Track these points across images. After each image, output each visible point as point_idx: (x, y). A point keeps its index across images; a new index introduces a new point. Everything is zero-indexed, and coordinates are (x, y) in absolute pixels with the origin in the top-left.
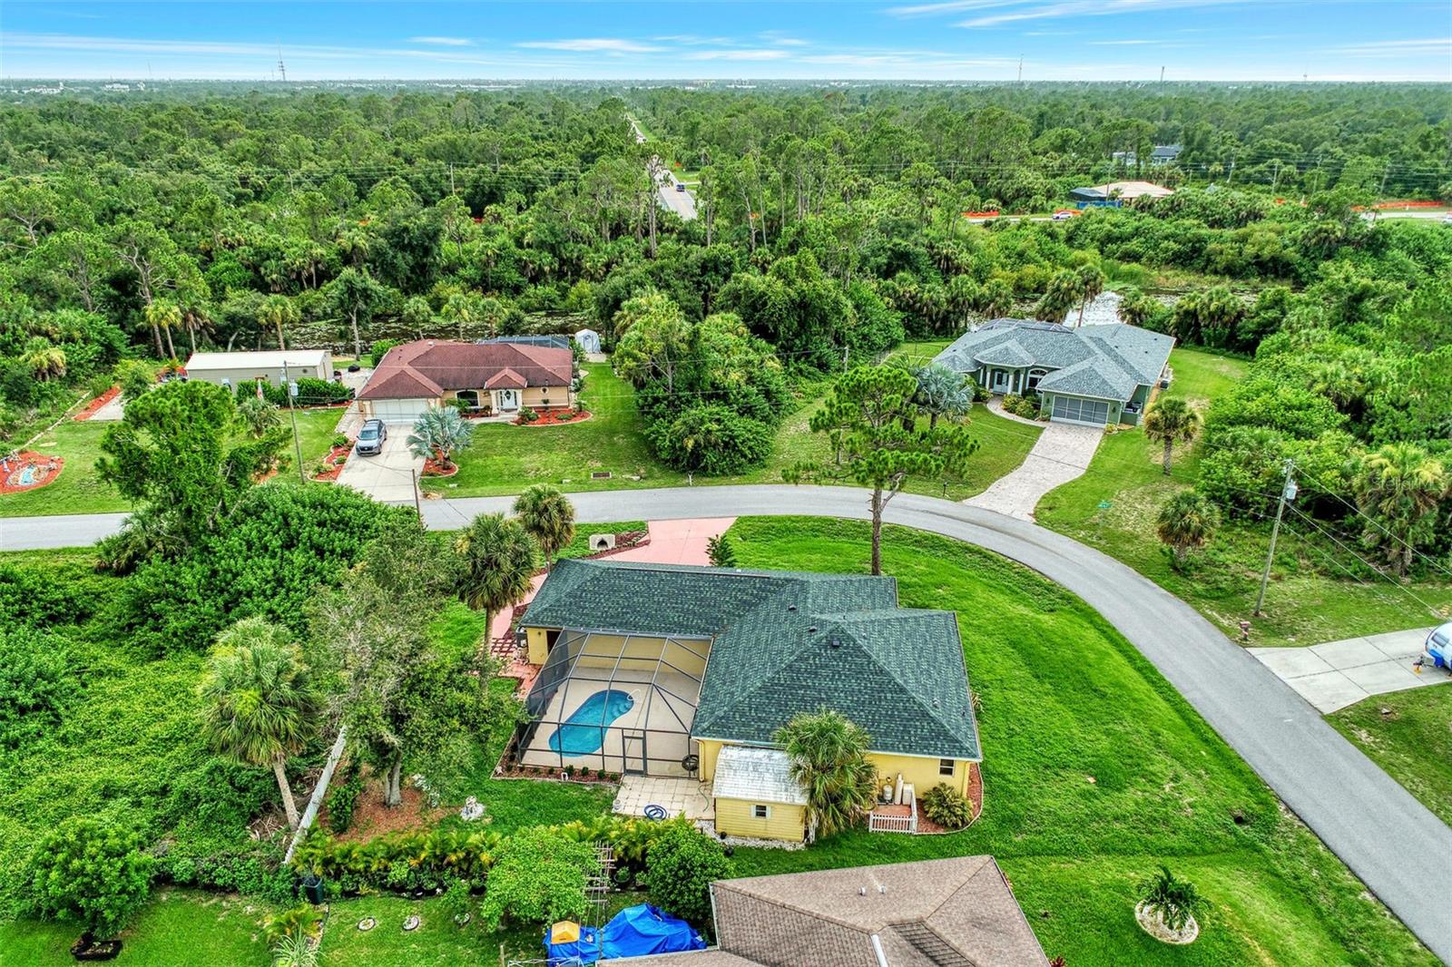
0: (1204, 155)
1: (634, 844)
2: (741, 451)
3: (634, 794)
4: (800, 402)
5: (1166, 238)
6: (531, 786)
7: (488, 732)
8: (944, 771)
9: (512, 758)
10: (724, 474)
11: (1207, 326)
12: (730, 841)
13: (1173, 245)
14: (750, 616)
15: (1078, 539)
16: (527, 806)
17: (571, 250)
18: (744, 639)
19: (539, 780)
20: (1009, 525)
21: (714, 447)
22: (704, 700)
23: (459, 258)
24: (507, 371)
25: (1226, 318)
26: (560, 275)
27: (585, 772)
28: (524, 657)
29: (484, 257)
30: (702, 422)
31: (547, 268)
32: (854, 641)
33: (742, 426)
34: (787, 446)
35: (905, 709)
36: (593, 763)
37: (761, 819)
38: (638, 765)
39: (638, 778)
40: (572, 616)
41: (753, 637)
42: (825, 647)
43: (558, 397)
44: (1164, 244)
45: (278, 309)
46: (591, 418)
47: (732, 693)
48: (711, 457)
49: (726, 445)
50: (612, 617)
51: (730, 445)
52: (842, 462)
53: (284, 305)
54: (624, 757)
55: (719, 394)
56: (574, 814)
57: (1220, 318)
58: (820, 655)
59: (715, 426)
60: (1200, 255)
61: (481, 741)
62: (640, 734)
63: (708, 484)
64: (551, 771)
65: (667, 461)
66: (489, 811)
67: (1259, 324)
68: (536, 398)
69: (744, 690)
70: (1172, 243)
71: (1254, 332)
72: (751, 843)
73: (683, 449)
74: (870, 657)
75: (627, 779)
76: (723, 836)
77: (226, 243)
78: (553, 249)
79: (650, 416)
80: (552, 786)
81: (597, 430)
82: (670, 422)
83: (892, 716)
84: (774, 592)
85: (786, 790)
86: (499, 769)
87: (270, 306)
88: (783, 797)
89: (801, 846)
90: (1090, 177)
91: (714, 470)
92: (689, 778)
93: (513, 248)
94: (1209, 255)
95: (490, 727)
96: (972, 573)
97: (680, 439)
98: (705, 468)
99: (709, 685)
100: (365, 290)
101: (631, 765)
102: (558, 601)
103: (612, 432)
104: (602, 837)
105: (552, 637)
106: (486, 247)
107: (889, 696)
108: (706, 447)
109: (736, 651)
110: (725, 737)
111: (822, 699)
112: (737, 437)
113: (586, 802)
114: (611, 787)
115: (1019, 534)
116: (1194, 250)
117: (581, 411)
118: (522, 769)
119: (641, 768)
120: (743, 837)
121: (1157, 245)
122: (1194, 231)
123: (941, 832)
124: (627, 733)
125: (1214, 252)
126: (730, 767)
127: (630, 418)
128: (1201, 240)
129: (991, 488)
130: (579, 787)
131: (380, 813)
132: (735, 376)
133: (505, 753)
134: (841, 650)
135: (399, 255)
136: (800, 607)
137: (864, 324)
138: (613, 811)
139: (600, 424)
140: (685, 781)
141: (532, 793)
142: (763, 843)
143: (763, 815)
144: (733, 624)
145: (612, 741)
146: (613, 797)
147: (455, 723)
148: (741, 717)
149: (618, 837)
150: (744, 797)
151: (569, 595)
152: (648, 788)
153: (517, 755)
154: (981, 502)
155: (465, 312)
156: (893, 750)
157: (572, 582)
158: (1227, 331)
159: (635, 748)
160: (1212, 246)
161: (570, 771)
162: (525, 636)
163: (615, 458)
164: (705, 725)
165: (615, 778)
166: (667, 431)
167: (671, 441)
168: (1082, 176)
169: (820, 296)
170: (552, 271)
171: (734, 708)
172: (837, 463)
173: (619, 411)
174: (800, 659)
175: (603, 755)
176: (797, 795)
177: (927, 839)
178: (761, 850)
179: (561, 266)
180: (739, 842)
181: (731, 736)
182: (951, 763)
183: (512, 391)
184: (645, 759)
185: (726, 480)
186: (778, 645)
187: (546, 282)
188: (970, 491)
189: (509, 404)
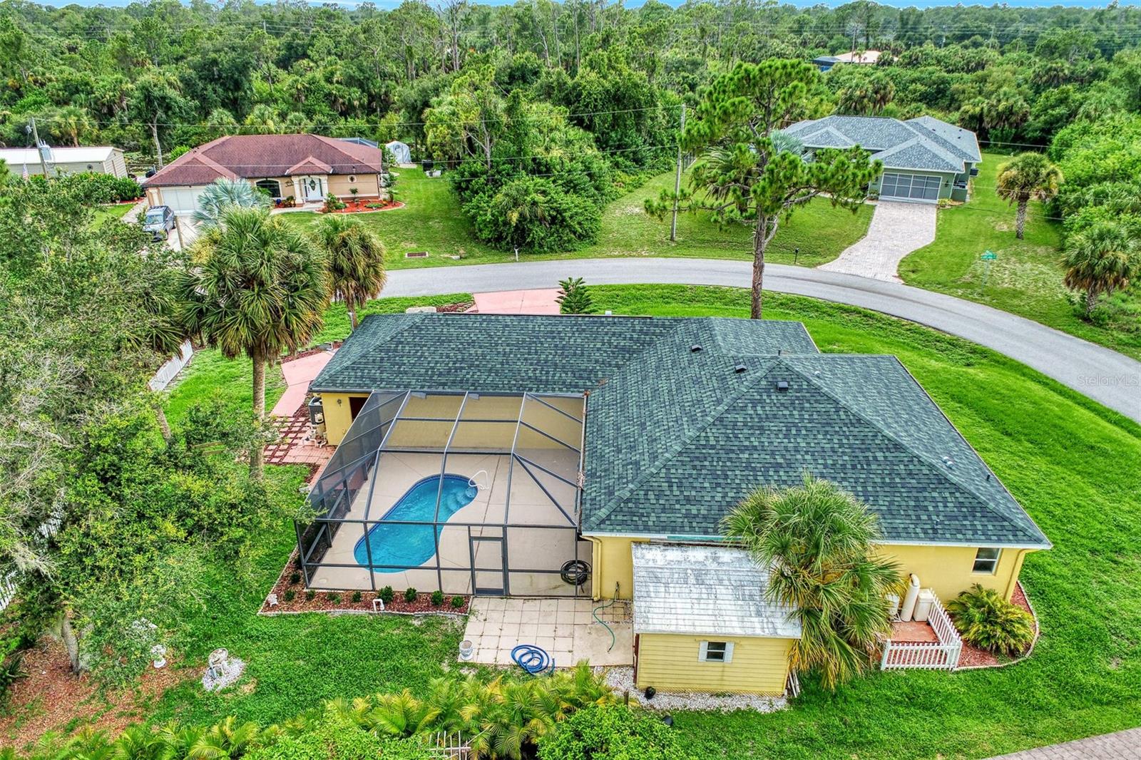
0: (917, 35)
1: (506, 727)
2: (569, 226)
3: (492, 628)
4: (622, 191)
5: (913, 81)
6: (324, 623)
7: (241, 540)
8: (980, 567)
9: (295, 580)
10: (552, 250)
11: (994, 128)
12: (661, 702)
13: (920, 87)
14: (634, 365)
15: (959, 297)
16: (316, 658)
17: (379, 86)
18: (633, 392)
19: (338, 612)
20: (878, 286)
21: (540, 221)
22: (591, 475)
23: (271, 94)
24: (310, 159)
25: (1013, 119)
26: (369, 110)
27: (411, 596)
28: (320, 438)
29: (294, 91)
30: (527, 192)
31: (356, 103)
32: (808, 381)
33: (568, 201)
34: (615, 226)
35: (910, 474)
36: (423, 581)
37: (716, 663)
38: (495, 581)
39: (494, 601)
40: (385, 375)
41: (647, 389)
42: (767, 391)
43: (368, 187)
44: (911, 87)
45: (72, 120)
46: (403, 207)
47: (637, 463)
48: (538, 232)
49: (554, 219)
50: (440, 374)
51: (557, 220)
52: (676, 239)
53: (79, 117)
54: (472, 569)
55: (541, 169)
56: (395, 669)
57: (1007, 119)
58: (761, 401)
59: (540, 198)
60: (944, 96)
61: (228, 556)
62: (498, 532)
63: (536, 260)
64: (356, 598)
65: (489, 240)
66: (250, 671)
67: (1046, 122)
68: (342, 188)
69: (654, 457)
70: (919, 85)
71: (1042, 130)
72: (697, 704)
73: (506, 223)
74: (836, 402)
75: (478, 604)
76: (649, 693)
77: (36, 82)
78: (361, 85)
79: (468, 192)
80: (359, 622)
81: (410, 216)
82: (491, 196)
83: (892, 485)
84: (661, 334)
85: (759, 614)
86: (272, 598)
87: (64, 116)
88: (757, 627)
89: (781, 704)
90: (827, 50)
91: (541, 246)
92: (576, 597)
93: (323, 83)
94: (952, 95)
95: (239, 532)
96: (861, 332)
97: (503, 212)
98: (531, 244)
99: (593, 453)
100: (163, 98)
101: (483, 581)
102: (364, 356)
103: (426, 218)
104: (445, 719)
105: (356, 405)
106: (296, 81)
107: (880, 455)
108: (531, 221)
109: (624, 408)
110: (637, 530)
111: (780, 465)
112: (565, 210)
113: (415, 646)
114: (455, 618)
115: (895, 294)
116: (939, 91)
117: (391, 201)
118: (310, 597)
119: (499, 585)
120: (682, 693)
121: (905, 89)
122: (937, 74)
123: (991, 663)
124: (476, 532)
125: (957, 91)
126: (657, 580)
127: (445, 207)
128: (944, 81)
129: (843, 255)
130: (403, 621)
131: (60, 686)
132: (556, 153)
133: (283, 572)
134: (791, 393)
135: (210, 87)
136: (708, 347)
137: (673, 127)
138: (460, 659)
139: (413, 211)
140: (572, 601)
141: (326, 636)
142: (717, 702)
143: (720, 656)
144: (611, 377)
145: (453, 545)
146: (458, 636)
147: (170, 527)
148: (658, 498)
149: (478, 718)
150: (689, 629)
151: (379, 349)
152: (513, 616)
153: (303, 573)
154: (836, 267)
155: (270, 123)
156: (909, 538)
157: (383, 334)
158: (1014, 131)
159: (489, 554)
160: (955, 86)
161: (387, 596)
162: (320, 410)
163: (430, 239)
164: (603, 513)
165: (459, 604)
166: (488, 205)
167: (493, 215)
168: (821, 49)
169: (636, 85)
170: (361, 105)
171: (645, 485)
172: (672, 239)
173: (434, 201)
174: (732, 408)
175: (438, 568)
176: (779, 622)
177: (976, 676)
178: (716, 714)
179: (370, 102)
180: (678, 703)
181: (647, 529)
182: (991, 553)
183: (315, 178)
184: (506, 571)
185: (554, 256)
186: (691, 394)
187: (356, 116)
188: (820, 259)
189: (314, 195)
